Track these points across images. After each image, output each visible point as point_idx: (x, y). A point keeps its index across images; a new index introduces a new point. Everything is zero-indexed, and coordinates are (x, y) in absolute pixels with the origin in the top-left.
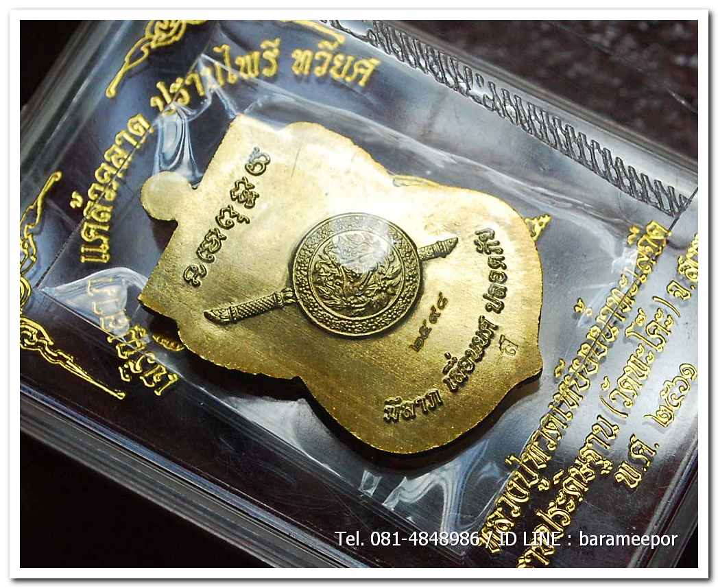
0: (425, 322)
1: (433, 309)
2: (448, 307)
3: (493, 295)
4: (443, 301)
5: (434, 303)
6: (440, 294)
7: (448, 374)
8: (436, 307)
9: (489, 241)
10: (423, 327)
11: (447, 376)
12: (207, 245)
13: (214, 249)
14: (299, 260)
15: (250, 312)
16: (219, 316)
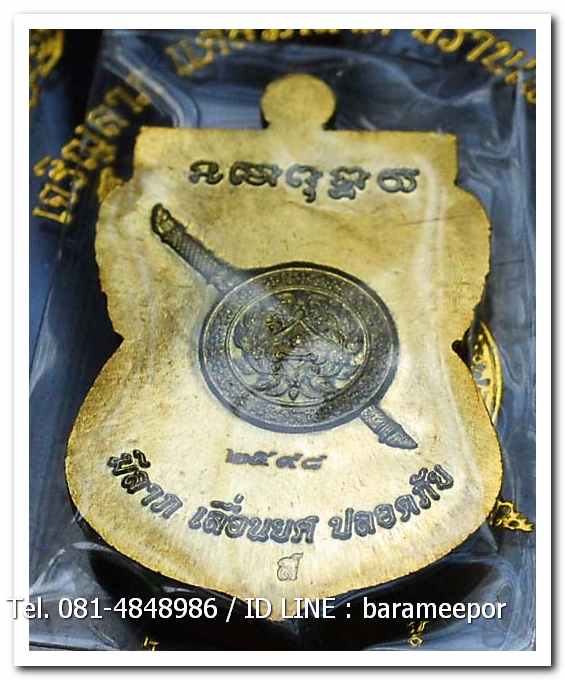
0: (273, 454)
1: (298, 456)
2: (310, 473)
3: (356, 520)
4: (314, 464)
5: (307, 454)
6: (324, 457)
7: (214, 509)
8: (302, 459)
9: (434, 486)
10: (265, 454)
11: (210, 509)
12: (253, 170)
13: (252, 179)
14: (283, 274)
15: (185, 250)
16: (162, 220)
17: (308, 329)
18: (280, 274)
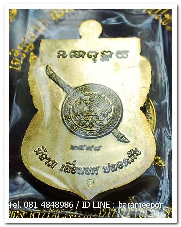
0: (85, 146)
1: (93, 146)
2: (96, 152)
3: (111, 167)
4: (98, 149)
5: (95, 146)
6: (101, 146)
7: (67, 165)
9: (135, 154)
10: (83, 146)
12: (77, 53)
13: (76, 56)
14: (87, 87)
15: (56, 80)
16: (49, 71)
17: (95, 105)
18: (86, 87)
